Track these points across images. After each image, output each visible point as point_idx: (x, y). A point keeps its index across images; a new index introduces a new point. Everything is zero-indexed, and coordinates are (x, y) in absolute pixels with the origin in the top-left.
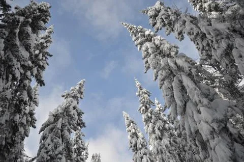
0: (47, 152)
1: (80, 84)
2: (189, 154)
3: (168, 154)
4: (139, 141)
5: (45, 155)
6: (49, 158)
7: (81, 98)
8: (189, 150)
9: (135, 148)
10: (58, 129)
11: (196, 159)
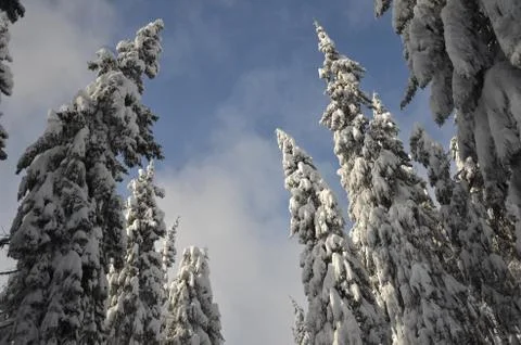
0: (41, 223)
1: (147, 33)
2: (470, 251)
3: (409, 246)
4: (322, 214)
5: (35, 232)
6: (47, 238)
7: (151, 76)
8: (472, 241)
9: (309, 233)
10: (76, 156)
11: (492, 266)
